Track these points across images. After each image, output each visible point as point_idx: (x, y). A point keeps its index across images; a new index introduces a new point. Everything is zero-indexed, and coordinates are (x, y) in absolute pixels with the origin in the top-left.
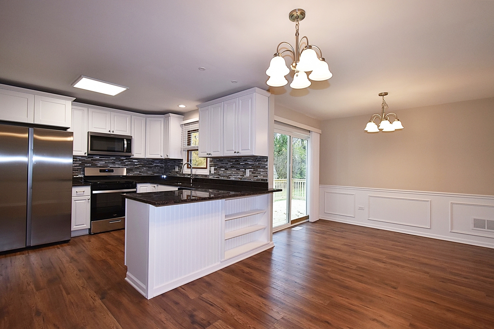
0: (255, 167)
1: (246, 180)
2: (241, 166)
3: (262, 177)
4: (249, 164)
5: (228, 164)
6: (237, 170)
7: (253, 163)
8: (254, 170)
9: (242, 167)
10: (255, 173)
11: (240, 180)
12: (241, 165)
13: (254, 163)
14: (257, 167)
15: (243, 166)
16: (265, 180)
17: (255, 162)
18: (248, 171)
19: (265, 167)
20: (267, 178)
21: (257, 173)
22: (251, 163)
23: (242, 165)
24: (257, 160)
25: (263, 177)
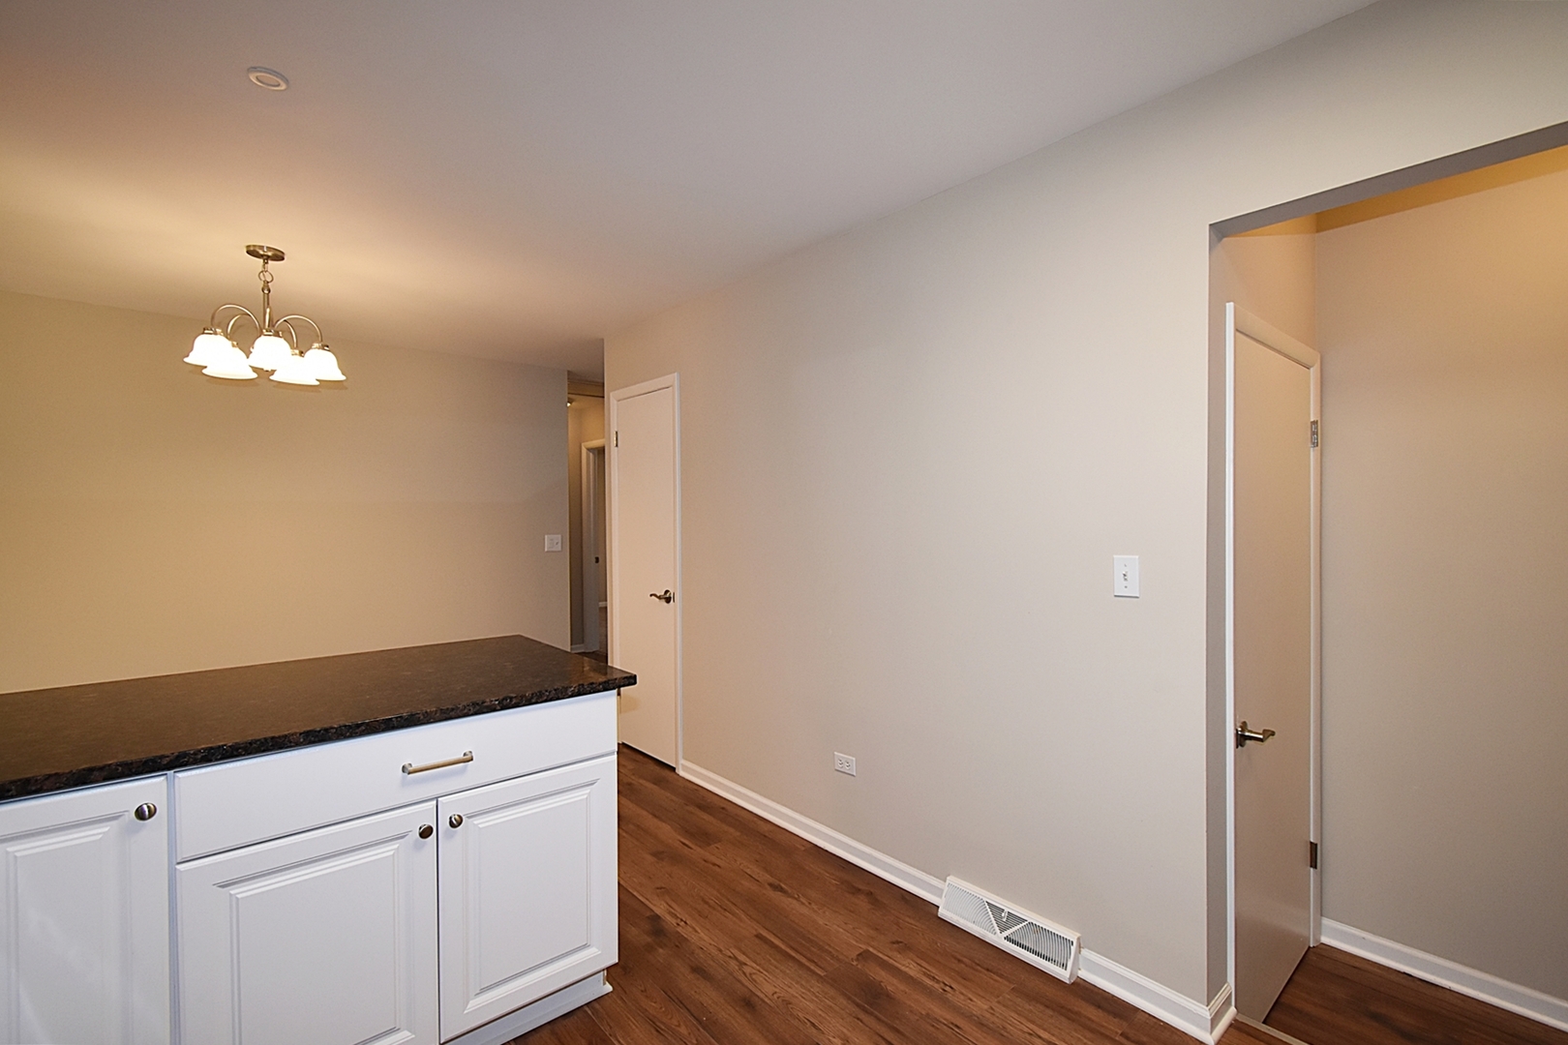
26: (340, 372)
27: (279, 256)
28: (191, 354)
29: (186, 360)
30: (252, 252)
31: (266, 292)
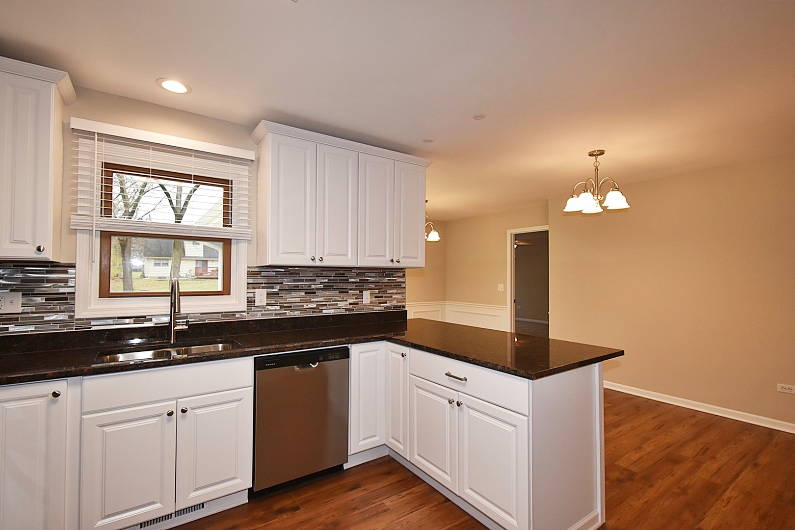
0: (382, 286)
1: (363, 312)
2: (351, 284)
3: (395, 303)
4: (369, 281)
5: (315, 280)
6: (339, 292)
7: (377, 279)
8: (379, 291)
9: (354, 287)
10: (382, 297)
11: (348, 313)
12: (350, 282)
13: (380, 278)
14: (385, 286)
15: (355, 285)
16: (400, 307)
17: (382, 278)
18: (367, 294)
19: (401, 285)
20: (404, 304)
21: (385, 297)
22: (373, 279)
23: (354, 283)
24: (386, 275)
25: (397, 302)
26: (627, 204)
27: (602, 153)
28: (566, 207)
29: (565, 210)
30: (591, 155)
31: (596, 171)
